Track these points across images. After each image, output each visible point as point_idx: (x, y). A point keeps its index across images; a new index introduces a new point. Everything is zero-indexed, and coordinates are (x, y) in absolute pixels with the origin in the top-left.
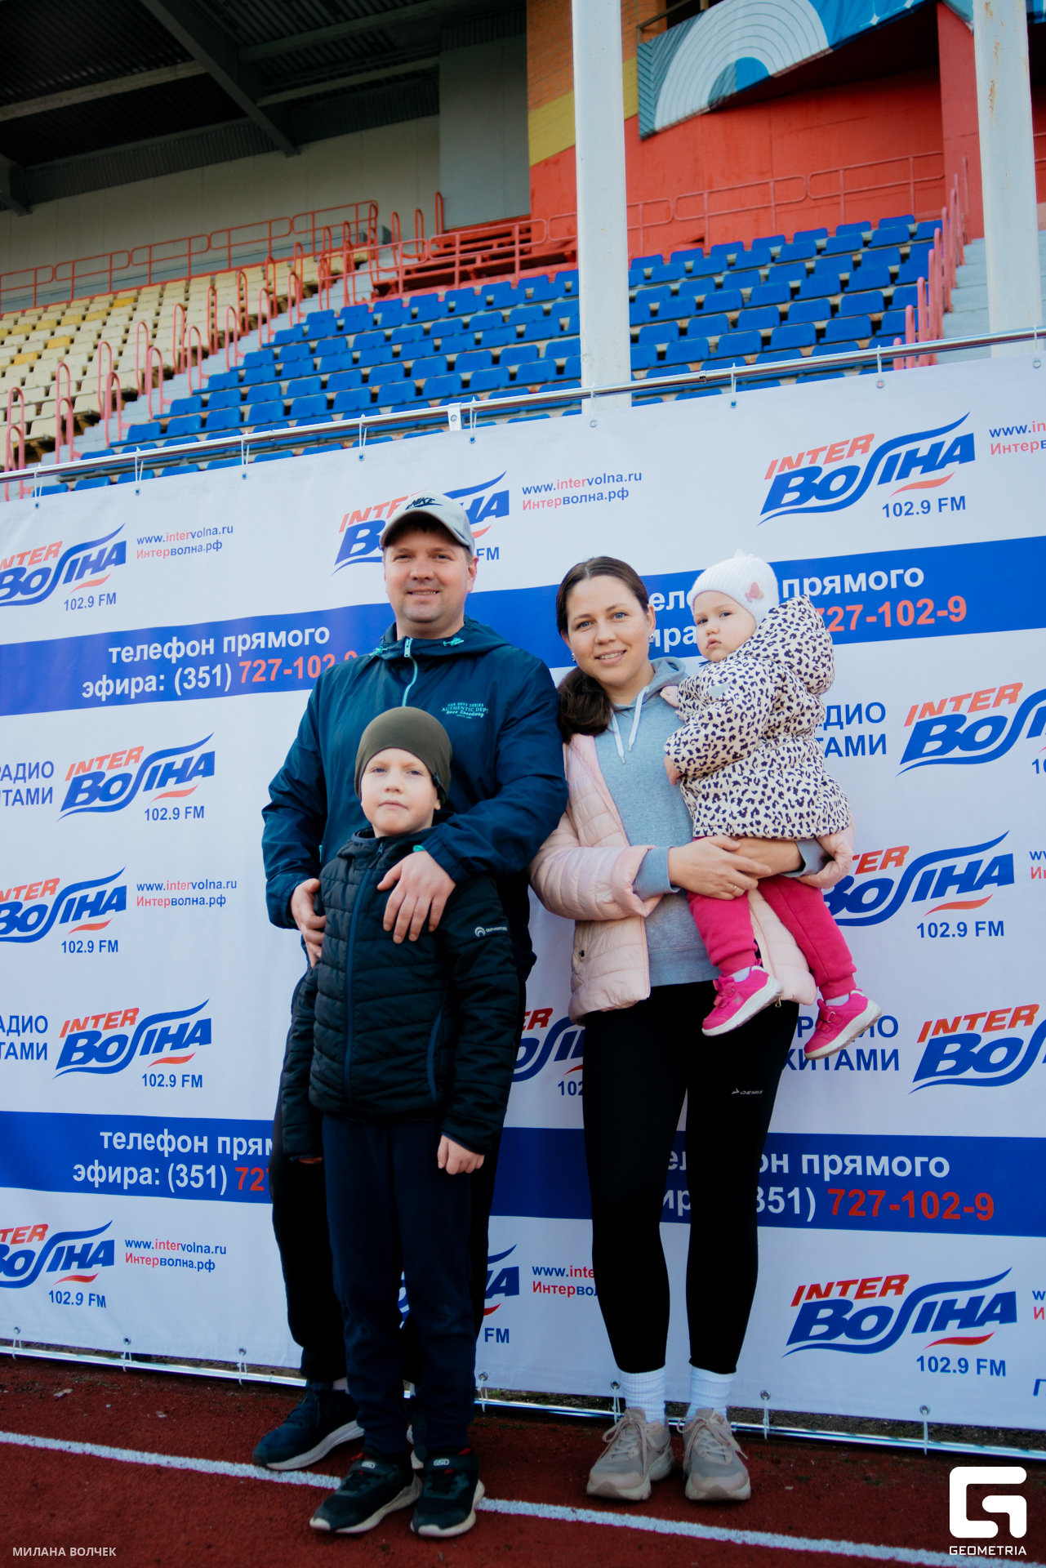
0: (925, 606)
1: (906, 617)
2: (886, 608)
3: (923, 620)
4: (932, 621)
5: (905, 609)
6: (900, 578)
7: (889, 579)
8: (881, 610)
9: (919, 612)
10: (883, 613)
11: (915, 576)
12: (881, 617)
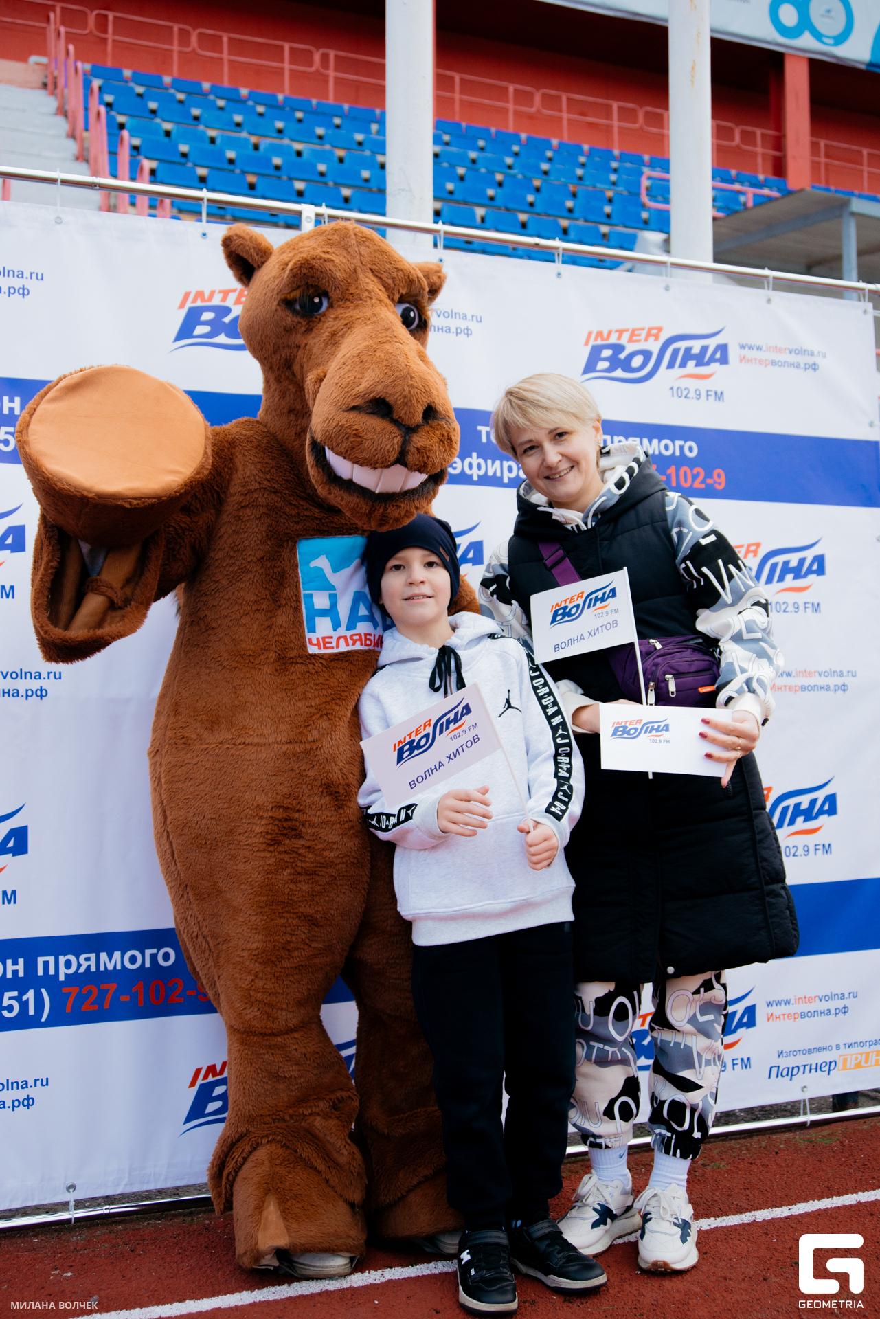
0: (698, 474)
1: (686, 481)
2: (672, 470)
3: (697, 485)
4: (703, 486)
5: (685, 473)
6: (681, 448)
7: (673, 448)
8: (669, 472)
9: (694, 477)
10: (670, 474)
11: (691, 449)
12: (669, 477)
